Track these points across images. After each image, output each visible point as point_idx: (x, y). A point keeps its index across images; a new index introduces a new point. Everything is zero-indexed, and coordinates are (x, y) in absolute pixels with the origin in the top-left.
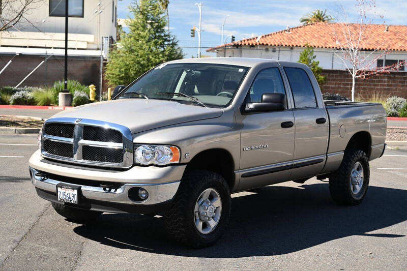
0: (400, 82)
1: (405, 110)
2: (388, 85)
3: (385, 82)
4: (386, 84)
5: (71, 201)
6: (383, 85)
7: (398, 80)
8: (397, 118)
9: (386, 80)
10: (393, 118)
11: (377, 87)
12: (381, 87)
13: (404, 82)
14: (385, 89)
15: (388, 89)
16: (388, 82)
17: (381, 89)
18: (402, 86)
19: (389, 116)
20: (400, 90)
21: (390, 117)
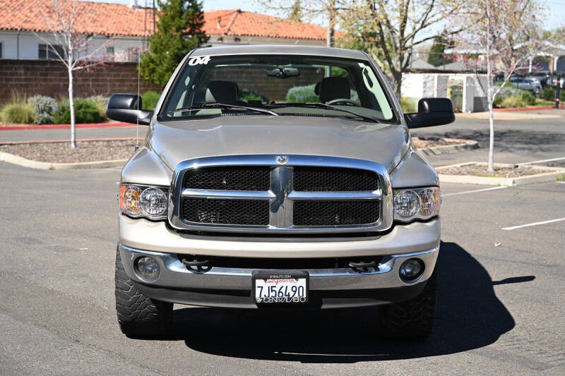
0: (41, 75)
1: (60, 115)
2: (26, 80)
3: (21, 75)
4: (23, 77)
5: (289, 299)
6: (19, 80)
7: (39, 73)
8: (52, 126)
9: (22, 72)
10: (46, 126)
11: (11, 83)
12: (17, 83)
13: (46, 75)
14: (22, 85)
15: (26, 86)
16: (25, 74)
17: (16, 86)
18: (45, 80)
19: (40, 124)
20: (41, 85)
21: (43, 126)
